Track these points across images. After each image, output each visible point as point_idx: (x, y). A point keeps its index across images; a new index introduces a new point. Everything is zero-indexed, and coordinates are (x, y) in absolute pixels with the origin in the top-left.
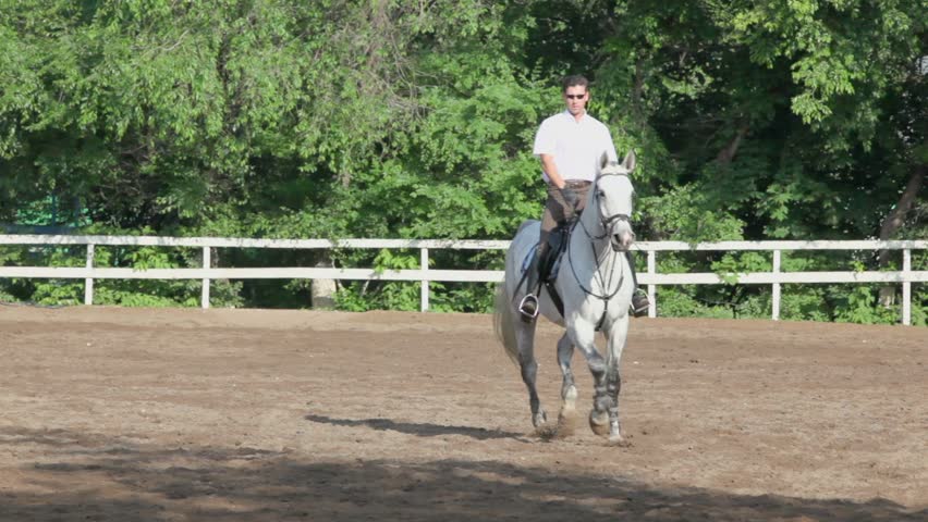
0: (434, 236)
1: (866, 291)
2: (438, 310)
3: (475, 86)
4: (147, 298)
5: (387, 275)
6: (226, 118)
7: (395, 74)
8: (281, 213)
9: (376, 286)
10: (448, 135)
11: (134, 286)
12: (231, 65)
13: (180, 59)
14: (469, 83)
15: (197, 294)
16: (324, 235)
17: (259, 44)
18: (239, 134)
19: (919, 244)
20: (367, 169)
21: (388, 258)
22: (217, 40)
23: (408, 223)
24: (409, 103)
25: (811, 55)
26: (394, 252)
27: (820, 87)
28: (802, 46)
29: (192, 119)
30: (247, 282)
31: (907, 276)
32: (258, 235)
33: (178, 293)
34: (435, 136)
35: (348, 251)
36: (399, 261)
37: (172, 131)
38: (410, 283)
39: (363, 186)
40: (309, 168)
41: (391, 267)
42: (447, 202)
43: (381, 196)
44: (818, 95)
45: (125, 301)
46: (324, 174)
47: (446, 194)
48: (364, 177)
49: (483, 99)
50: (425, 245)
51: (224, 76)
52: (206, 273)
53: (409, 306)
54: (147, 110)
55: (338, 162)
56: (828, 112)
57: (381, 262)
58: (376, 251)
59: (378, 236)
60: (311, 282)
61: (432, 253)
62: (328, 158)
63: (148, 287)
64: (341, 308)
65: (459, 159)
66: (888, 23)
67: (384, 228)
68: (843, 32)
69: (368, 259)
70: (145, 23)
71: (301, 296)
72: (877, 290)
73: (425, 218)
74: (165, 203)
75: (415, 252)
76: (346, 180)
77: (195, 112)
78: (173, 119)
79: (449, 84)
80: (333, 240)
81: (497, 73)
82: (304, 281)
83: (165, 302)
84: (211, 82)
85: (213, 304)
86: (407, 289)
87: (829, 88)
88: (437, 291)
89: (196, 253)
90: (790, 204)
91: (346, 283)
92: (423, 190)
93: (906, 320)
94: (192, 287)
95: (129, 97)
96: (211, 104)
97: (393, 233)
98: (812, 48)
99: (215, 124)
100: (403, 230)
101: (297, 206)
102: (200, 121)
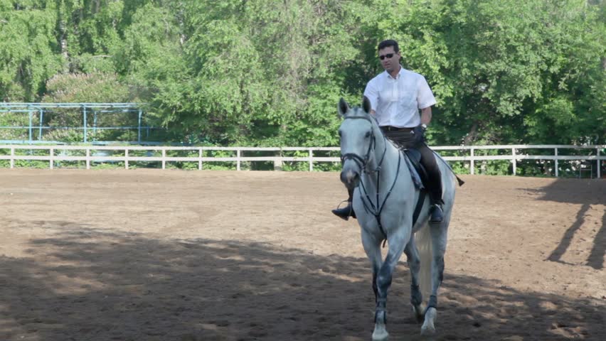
0: (314, 146)
1: (458, 163)
2: (316, 170)
3: (327, 96)
4: (219, 167)
5: (298, 159)
6: (243, 107)
7: (299, 92)
8: (263, 139)
9: (295, 163)
10: (318, 112)
11: (215, 163)
12: (244, 89)
13: (227, 87)
14: (325, 95)
15: (236, 166)
16: (277, 146)
17: (253, 81)
18: (248, 112)
19: (476, 147)
20: (291, 123)
21: (299, 153)
22: (240, 80)
23: (305, 142)
24: (304, 102)
25: (438, 84)
26: (301, 152)
27: (441, 95)
28: (435, 81)
29: (231, 107)
30: (253, 162)
31: (472, 158)
32: (256, 146)
33: (229, 165)
34: (313, 112)
35: (285, 151)
36: (303, 154)
37: (225, 110)
38: (306, 162)
39: (290, 129)
40: (272, 123)
41: (300, 156)
42: (318, 135)
43: (296, 133)
44: (440, 98)
45: (212, 168)
46: (276, 126)
47: (318, 131)
48: (291, 126)
49: (329, 100)
50: (311, 149)
51: (242, 92)
52: (238, 159)
53: (306, 169)
54: (216, 104)
55: (281, 121)
56: (444, 103)
57: (296, 155)
58: (295, 151)
59: (295, 146)
60: (273, 162)
61: (314, 152)
62: (278, 120)
63: (219, 164)
64: (284, 170)
65: (321, 120)
66: (464, 73)
67: (297, 143)
68: (449, 76)
69: (292, 154)
70: (216, 75)
71: (270, 166)
72: (462, 163)
73: (311, 140)
74: (225, 136)
75: (307, 151)
76: (285, 127)
77: (232, 104)
78: (225, 107)
79: (318, 95)
80: (280, 147)
81: (334, 91)
82: (271, 162)
83: (226, 168)
84: (237, 95)
85: (242, 169)
86: (305, 164)
87: (445, 95)
88: (315, 164)
89: (235, 153)
90: (433, 134)
91: (285, 162)
92: (310, 130)
93: (472, 173)
94: (234, 163)
95: (209, 99)
96: (238, 102)
97: (300, 145)
98: (438, 82)
99: (239, 109)
100: (304, 144)
101: (268, 136)
102: (234, 108)
